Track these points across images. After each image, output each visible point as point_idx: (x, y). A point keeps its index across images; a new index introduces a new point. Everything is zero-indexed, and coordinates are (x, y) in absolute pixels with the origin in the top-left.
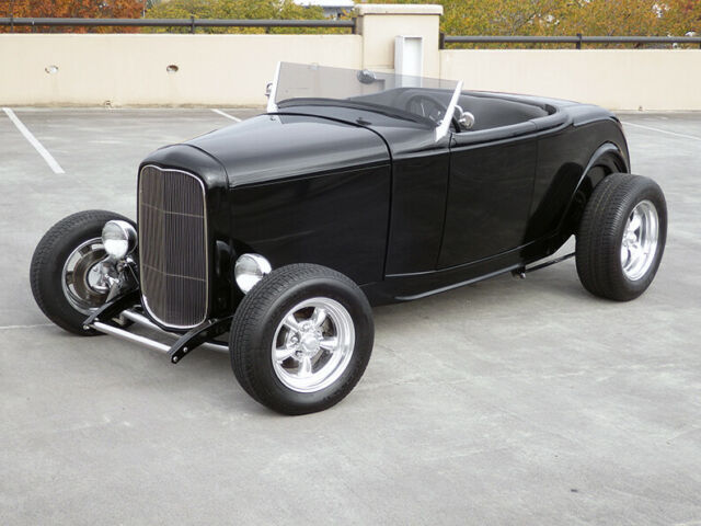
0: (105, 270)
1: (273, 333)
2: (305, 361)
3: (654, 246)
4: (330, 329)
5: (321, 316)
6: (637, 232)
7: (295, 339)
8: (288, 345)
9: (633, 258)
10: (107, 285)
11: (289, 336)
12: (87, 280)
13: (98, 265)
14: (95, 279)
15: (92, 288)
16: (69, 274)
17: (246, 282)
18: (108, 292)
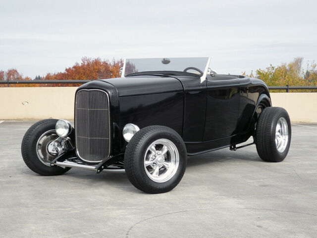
0: (56, 144)
1: (144, 153)
2: (157, 169)
3: (287, 137)
4: (168, 157)
5: (165, 150)
6: (279, 131)
7: (154, 157)
8: (150, 159)
9: (279, 143)
10: (57, 151)
11: (151, 156)
12: (48, 149)
13: (53, 143)
14: (51, 148)
15: (50, 153)
16: (39, 145)
17: (128, 137)
18: (57, 154)
